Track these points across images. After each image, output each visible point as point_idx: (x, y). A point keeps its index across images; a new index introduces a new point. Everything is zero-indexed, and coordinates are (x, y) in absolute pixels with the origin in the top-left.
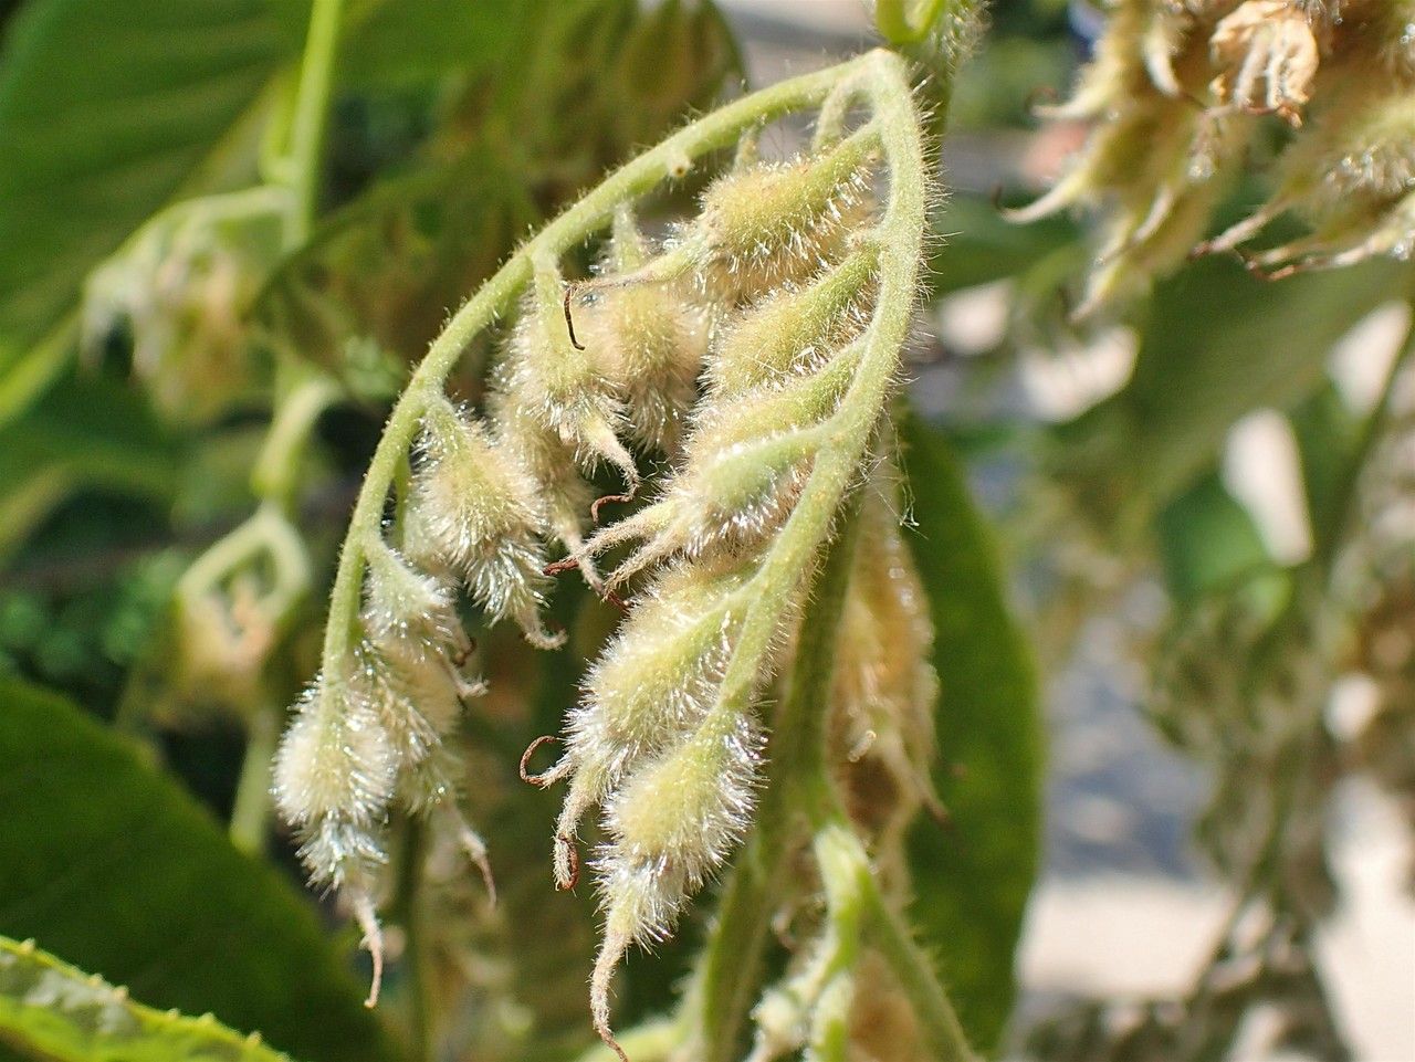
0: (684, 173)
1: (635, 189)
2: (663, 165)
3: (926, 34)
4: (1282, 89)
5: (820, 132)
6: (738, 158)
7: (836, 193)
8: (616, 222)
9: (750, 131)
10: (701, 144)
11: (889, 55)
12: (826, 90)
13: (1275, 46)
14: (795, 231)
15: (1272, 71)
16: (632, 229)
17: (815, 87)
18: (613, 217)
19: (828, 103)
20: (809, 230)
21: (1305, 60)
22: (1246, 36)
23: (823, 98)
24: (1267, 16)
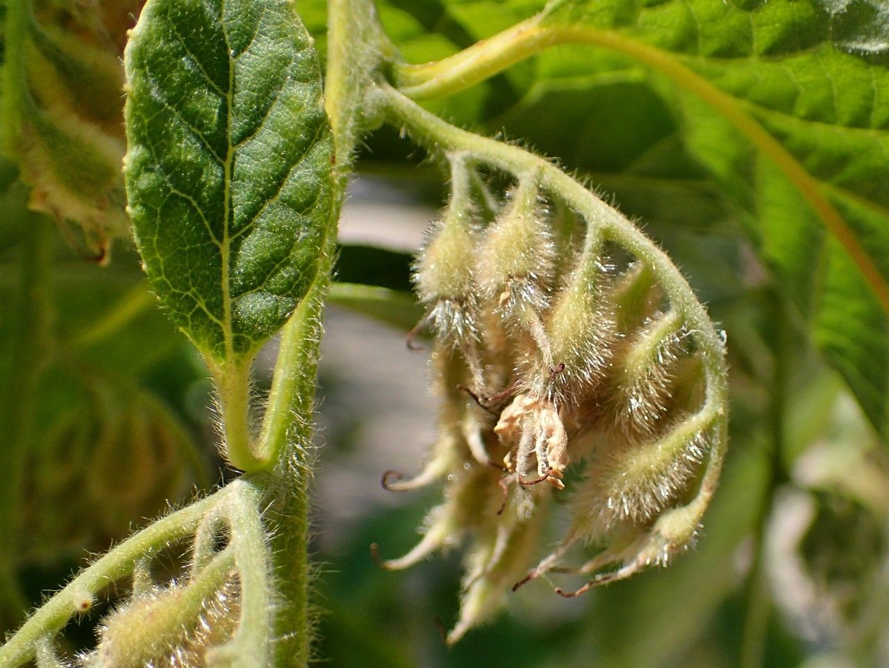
0: (89, 607)
1: (50, 626)
2: (71, 603)
3: (275, 462)
4: (547, 463)
5: (196, 555)
6: (135, 584)
7: (204, 613)
8: (38, 655)
9: (141, 562)
10: (101, 580)
11: (245, 484)
12: (197, 521)
13: (537, 431)
14: (175, 647)
15: (538, 449)
16: (53, 658)
17: (187, 520)
18: (35, 652)
19: (199, 532)
20: (186, 645)
21: (558, 439)
22: (517, 423)
23: (195, 528)
24: (527, 408)
